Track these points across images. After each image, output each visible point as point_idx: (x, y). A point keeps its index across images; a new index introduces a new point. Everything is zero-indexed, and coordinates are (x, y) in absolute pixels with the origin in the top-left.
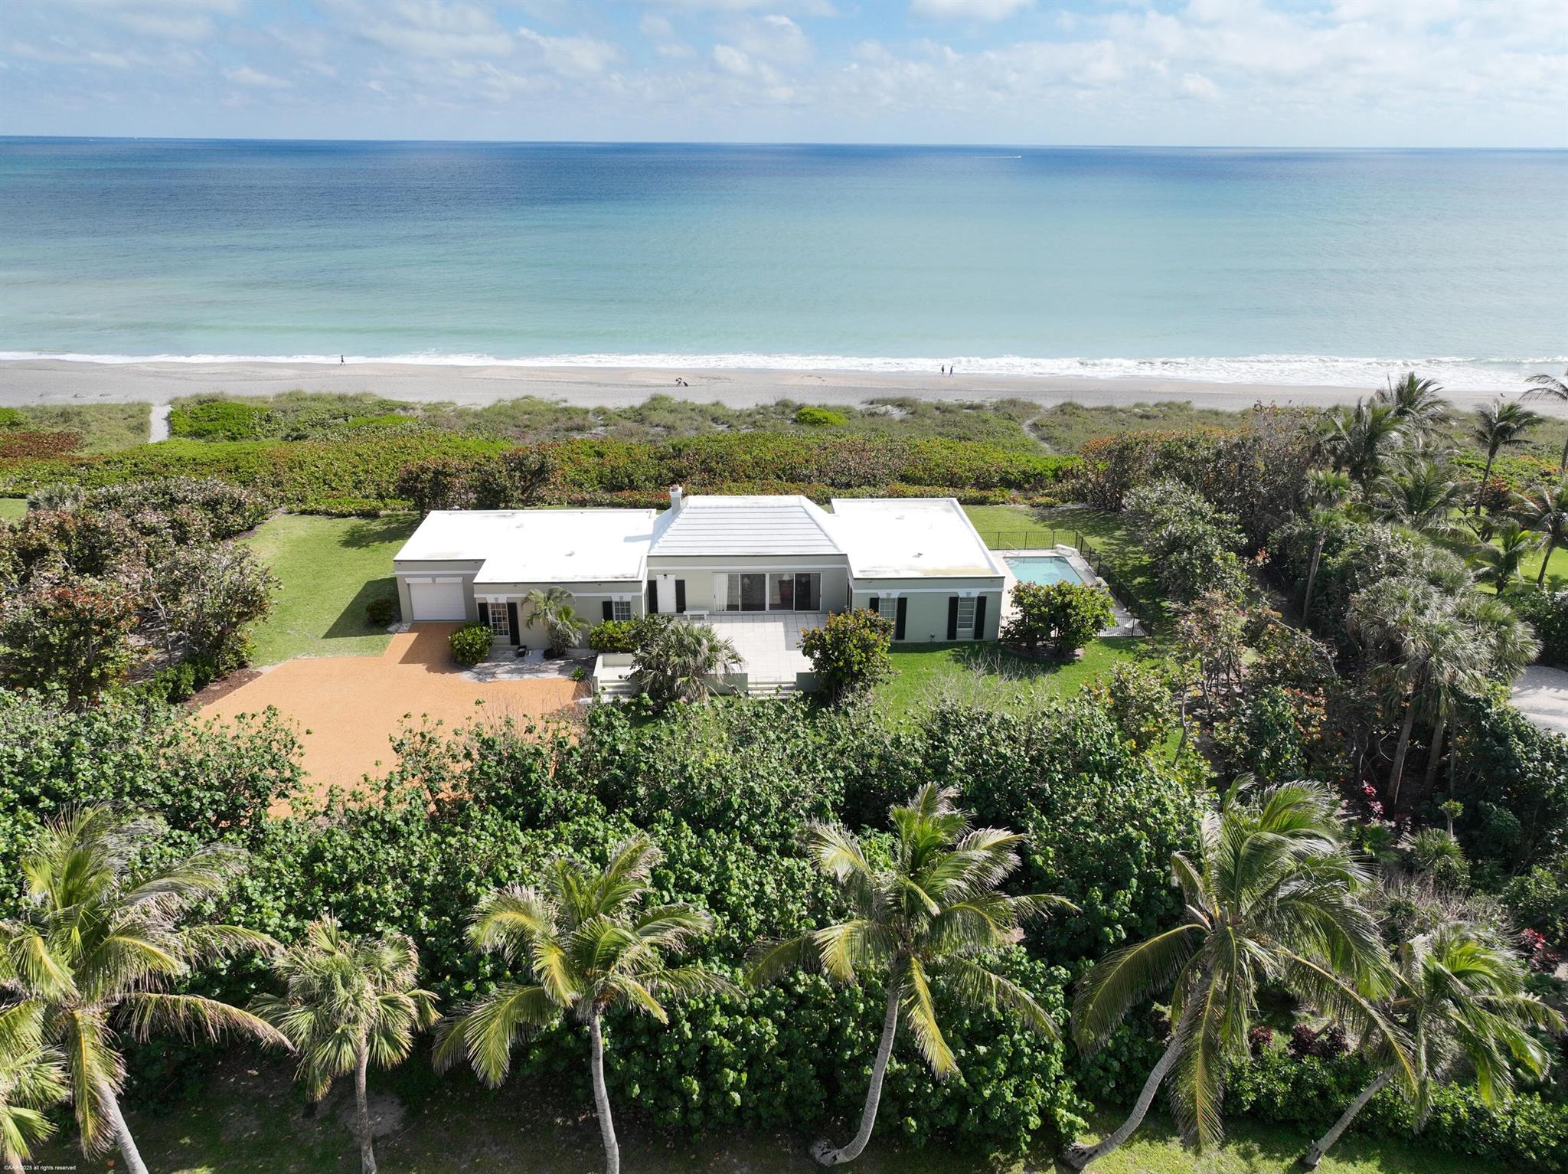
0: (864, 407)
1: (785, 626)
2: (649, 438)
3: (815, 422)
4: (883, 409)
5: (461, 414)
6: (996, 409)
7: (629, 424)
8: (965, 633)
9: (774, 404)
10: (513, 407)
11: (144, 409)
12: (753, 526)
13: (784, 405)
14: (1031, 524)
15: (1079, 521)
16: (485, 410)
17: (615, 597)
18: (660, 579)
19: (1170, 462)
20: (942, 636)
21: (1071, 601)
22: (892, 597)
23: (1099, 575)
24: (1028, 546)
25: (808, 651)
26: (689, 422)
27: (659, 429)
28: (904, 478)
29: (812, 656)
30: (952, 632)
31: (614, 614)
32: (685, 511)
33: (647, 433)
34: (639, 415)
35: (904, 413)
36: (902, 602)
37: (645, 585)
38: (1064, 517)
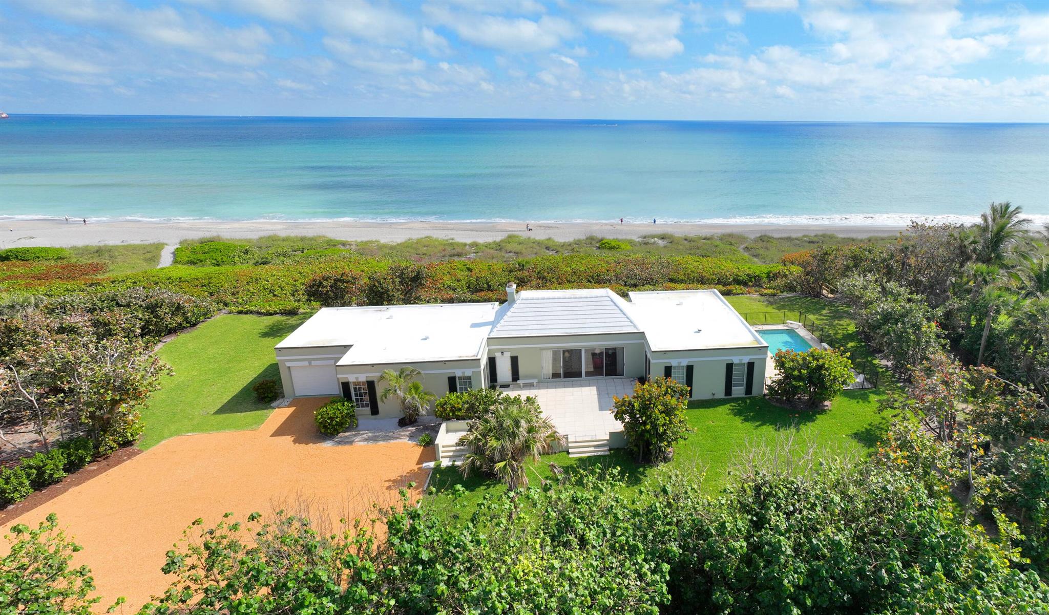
0: (640, 239)
1: (598, 390)
2: (505, 259)
3: (612, 248)
4: (653, 240)
5: (381, 247)
6: (721, 239)
7: (492, 251)
8: (738, 391)
9: (585, 238)
10: (417, 243)
11: (159, 247)
12: (571, 313)
13: (591, 240)
14: (764, 307)
15: (795, 304)
16: (398, 245)
17: (458, 373)
18: (498, 355)
19: (856, 263)
20: (720, 394)
21: (824, 364)
22: (682, 365)
23: (822, 341)
24: (767, 322)
25: (619, 416)
26: (531, 249)
27: (511, 254)
28: (671, 280)
29: (622, 419)
30: (728, 391)
31: (458, 386)
32: (518, 302)
33: (504, 257)
34: (499, 246)
35: (665, 242)
36: (690, 369)
37: (484, 362)
38: (785, 302)
